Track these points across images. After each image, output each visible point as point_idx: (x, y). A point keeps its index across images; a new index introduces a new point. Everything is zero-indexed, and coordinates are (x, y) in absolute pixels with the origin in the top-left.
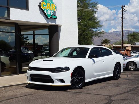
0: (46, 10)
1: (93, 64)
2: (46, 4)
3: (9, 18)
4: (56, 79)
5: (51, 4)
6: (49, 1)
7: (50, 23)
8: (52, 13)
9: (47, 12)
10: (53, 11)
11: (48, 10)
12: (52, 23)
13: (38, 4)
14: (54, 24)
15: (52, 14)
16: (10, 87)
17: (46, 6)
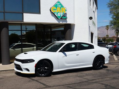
0: (56, 13)
1: (64, 56)
2: (56, 8)
3: (23, 21)
4: (24, 69)
5: (61, 8)
6: (59, 6)
7: (61, 22)
8: (62, 14)
9: (57, 14)
10: (63, 13)
11: (59, 12)
12: (63, 23)
13: (50, 9)
14: (65, 23)
15: (62, 16)
16: (6, 71)
17: (56, 10)
